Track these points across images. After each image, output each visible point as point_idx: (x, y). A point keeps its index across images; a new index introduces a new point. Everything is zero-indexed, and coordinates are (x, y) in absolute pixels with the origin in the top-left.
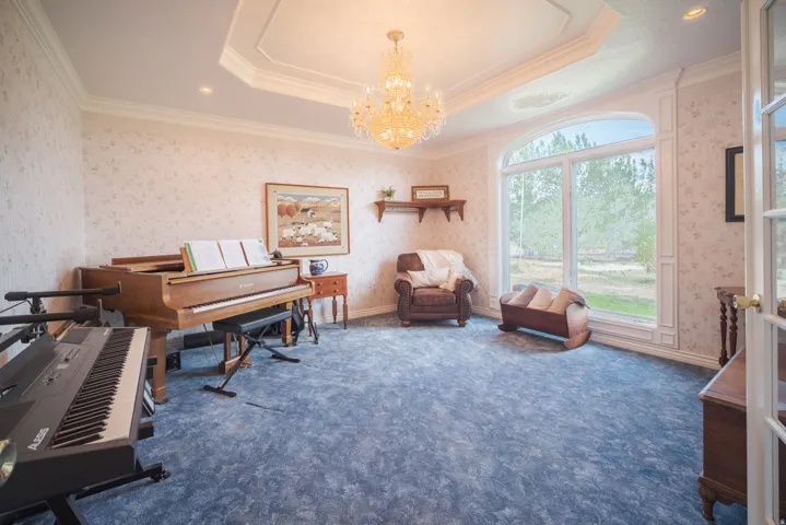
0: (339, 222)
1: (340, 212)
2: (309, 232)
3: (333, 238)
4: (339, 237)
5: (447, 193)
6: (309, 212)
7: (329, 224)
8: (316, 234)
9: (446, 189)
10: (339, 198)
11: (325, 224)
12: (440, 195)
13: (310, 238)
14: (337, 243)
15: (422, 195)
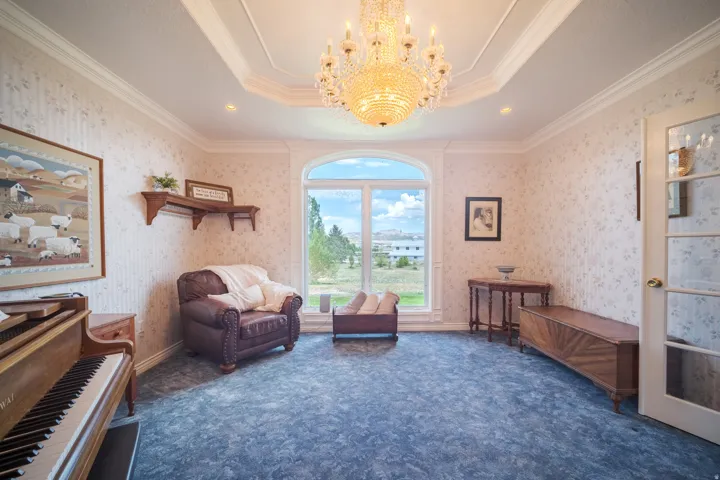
0: (84, 217)
1: (85, 199)
2: (16, 235)
3: (75, 249)
4: (84, 246)
5: (230, 195)
6: (14, 191)
7: (64, 221)
8: (32, 239)
9: (230, 191)
10: (85, 173)
11: (55, 219)
12: (223, 197)
13: (18, 247)
14: (81, 258)
15: (199, 193)
